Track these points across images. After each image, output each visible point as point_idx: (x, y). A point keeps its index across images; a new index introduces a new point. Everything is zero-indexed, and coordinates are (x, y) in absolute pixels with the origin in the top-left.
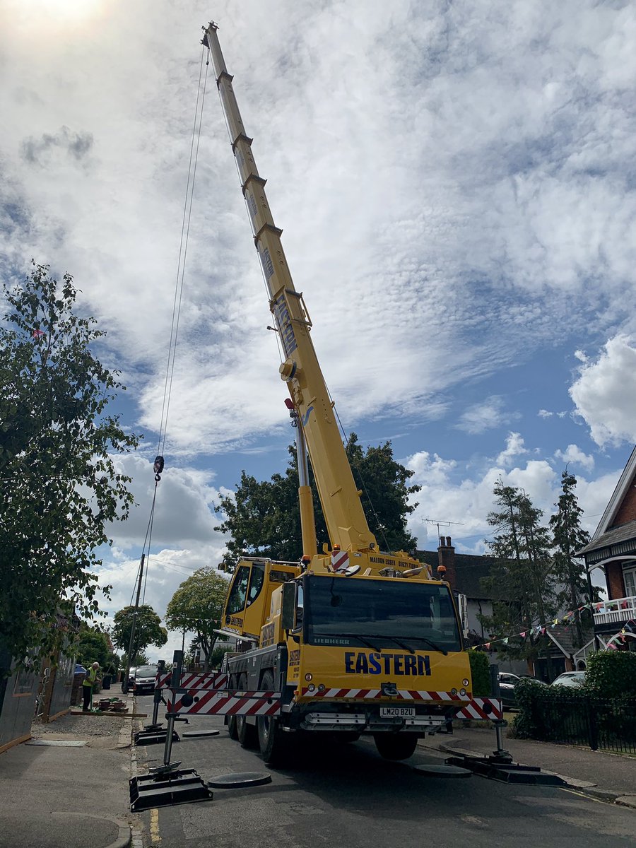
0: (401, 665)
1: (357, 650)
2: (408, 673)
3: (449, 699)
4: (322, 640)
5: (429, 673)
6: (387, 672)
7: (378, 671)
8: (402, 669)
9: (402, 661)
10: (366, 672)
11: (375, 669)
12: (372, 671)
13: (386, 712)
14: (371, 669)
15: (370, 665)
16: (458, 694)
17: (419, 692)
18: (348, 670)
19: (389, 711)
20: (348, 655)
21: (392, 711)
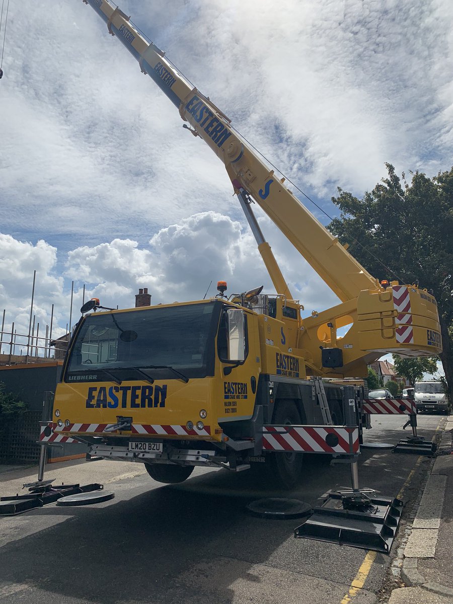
0: (137, 397)
1: (99, 385)
2: (143, 406)
3: (185, 433)
4: (75, 377)
5: (163, 405)
6: (124, 406)
7: (116, 406)
8: (138, 401)
9: (139, 392)
10: (105, 406)
11: (113, 403)
12: (111, 406)
13: (134, 447)
14: (110, 403)
15: (109, 399)
16: (195, 428)
17: (153, 426)
18: (89, 406)
19: (137, 446)
20: (92, 390)
21: (140, 446)
